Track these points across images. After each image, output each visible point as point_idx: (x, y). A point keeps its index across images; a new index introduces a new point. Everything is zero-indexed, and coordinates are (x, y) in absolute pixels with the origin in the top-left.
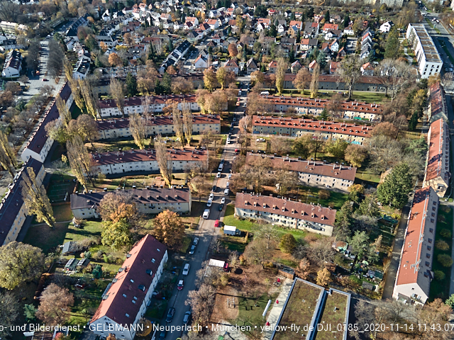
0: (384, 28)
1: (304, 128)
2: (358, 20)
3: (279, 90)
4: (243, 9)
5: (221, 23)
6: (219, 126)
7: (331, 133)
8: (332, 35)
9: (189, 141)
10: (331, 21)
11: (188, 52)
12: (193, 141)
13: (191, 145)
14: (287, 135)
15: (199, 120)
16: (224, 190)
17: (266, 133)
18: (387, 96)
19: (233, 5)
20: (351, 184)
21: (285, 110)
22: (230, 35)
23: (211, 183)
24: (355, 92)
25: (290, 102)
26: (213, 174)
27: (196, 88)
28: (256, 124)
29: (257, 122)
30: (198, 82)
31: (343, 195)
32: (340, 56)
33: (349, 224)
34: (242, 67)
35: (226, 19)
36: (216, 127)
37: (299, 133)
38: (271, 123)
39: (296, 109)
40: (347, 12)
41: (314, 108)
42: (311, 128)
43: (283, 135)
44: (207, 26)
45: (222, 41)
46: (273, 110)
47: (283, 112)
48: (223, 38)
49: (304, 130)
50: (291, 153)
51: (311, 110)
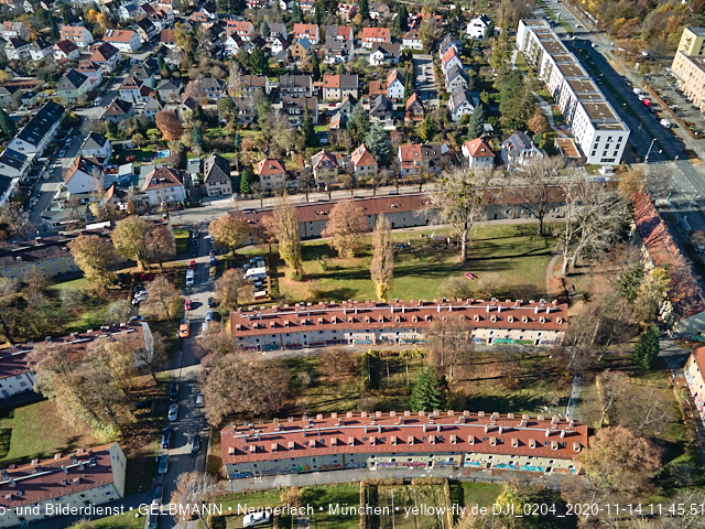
0: (474, 29)
11: (60, 136)
21: (314, 340)
32: (412, 115)
39: (346, 335)
41: (391, 330)
45: (144, 93)
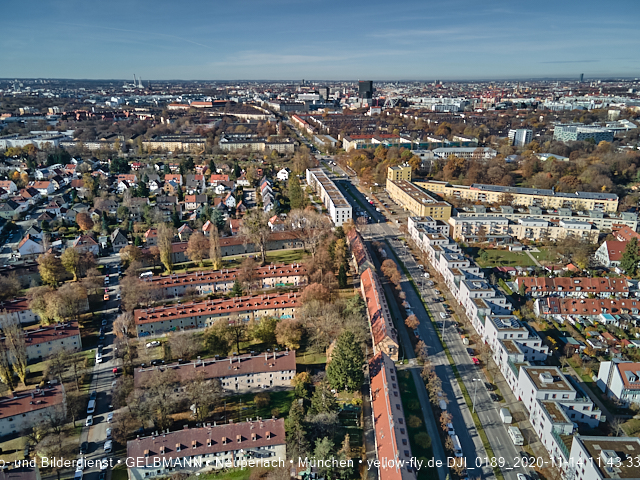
0: (282, 175)
1: (214, 312)
2: (251, 168)
3: (167, 267)
4: (91, 164)
5: (57, 186)
6: (78, 339)
7: (252, 311)
8: (223, 188)
9: (22, 379)
10: (218, 171)
12: (30, 376)
13: (27, 384)
14: (192, 327)
15: (39, 336)
16: (102, 444)
17: (159, 332)
18: (306, 251)
19: (74, 160)
20: (293, 374)
21: (181, 292)
22: (76, 200)
23: (77, 440)
24: (269, 253)
25: (186, 281)
26: (78, 423)
27: (27, 287)
28: (141, 322)
29: (143, 319)
30: (28, 277)
31: (288, 393)
32: (240, 211)
33: (305, 433)
34: (103, 244)
35: (66, 180)
36: (73, 341)
37: (208, 320)
38: (164, 316)
39: (198, 288)
40: (235, 160)
41: (221, 282)
42: (223, 311)
43: (186, 328)
44: (33, 192)
45: (63, 211)
46: (164, 297)
47: (180, 295)
48: (65, 206)
49: (215, 315)
50: (203, 353)
51: (218, 286)
